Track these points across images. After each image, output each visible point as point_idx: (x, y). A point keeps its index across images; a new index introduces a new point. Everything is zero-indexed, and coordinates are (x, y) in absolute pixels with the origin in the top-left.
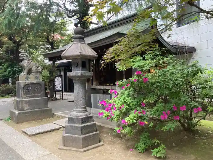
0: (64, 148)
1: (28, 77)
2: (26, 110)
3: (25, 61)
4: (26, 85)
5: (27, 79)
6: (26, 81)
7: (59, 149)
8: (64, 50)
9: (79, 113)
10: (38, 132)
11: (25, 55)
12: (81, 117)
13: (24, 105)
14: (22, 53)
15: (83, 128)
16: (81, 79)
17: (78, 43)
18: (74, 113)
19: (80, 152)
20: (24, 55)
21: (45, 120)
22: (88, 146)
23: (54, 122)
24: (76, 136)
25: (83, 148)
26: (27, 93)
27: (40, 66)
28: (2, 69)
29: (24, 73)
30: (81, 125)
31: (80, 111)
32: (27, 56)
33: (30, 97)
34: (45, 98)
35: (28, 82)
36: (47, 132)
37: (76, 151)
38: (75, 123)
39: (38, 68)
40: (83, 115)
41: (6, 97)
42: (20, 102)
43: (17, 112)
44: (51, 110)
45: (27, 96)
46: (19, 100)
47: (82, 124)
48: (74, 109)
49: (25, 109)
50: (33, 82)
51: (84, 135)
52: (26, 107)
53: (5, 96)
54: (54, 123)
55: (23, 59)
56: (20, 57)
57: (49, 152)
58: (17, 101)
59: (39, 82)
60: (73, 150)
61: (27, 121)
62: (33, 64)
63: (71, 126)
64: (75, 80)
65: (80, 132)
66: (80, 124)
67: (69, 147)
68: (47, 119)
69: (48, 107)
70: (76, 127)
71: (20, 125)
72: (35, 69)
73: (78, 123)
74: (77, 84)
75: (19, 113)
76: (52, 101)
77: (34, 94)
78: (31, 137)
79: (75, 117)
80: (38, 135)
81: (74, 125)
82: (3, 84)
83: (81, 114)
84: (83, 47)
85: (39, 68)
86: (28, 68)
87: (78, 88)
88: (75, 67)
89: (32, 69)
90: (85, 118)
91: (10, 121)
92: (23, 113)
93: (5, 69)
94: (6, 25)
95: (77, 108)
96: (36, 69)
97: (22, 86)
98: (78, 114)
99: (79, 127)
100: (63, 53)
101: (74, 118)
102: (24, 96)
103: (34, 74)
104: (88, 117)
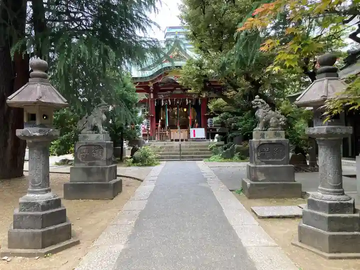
0: (300, 244)
1: (264, 134)
2: (262, 181)
3: (261, 110)
4: (261, 145)
5: (263, 136)
6: (262, 140)
7: (293, 244)
8: (299, 95)
9: (327, 194)
10: (270, 214)
11: (260, 101)
12: (328, 202)
13: (258, 173)
14: (255, 100)
15: (330, 219)
16: (329, 138)
17: (324, 80)
18: (319, 193)
19: (325, 257)
20: (258, 102)
21: (289, 200)
22: (339, 252)
23: (300, 205)
24: (320, 230)
25: (330, 252)
26: (262, 156)
27: (283, 116)
28: (242, 120)
29: (259, 128)
30: (328, 215)
31: (328, 191)
32: (262, 103)
33: (267, 163)
34: (289, 165)
36: (284, 217)
37: (317, 254)
38: (317, 209)
39: (279, 119)
40: (333, 198)
41: (246, 160)
42: (253, 170)
43: (249, 183)
44: (299, 186)
45: (262, 162)
46: (252, 165)
47: (329, 213)
48: (320, 188)
49: (260, 180)
50: (271, 141)
51: (333, 231)
52: (261, 177)
53: (246, 158)
54: (300, 207)
55: (257, 108)
56: (252, 105)
57: (274, 244)
58: (250, 166)
59: (280, 140)
60: (312, 251)
61: (261, 198)
62: (271, 113)
63: (311, 213)
64: (320, 140)
65: (327, 226)
66: (326, 212)
67: (308, 245)
68: (293, 200)
69: (295, 181)
70: (320, 216)
71: (252, 201)
72: (274, 121)
73: (323, 210)
74: (323, 146)
75: (251, 185)
76: (312, 171)
77: (273, 158)
78: (259, 220)
79: (319, 200)
80: (270, 219)
81: (316, 212)
82: (243, 141)
83: (329, 196)
84: (331, 86)
85: (281, 119)
86: (264, 120)
87: (324, 154)
88: (319, 120)
89: (271, 122)
90: (337, 204)
91: (241, 193)
92: (256, 185)
93: (246, 120)
94: (237, 62)
95: (323, 186)
96: (276, 122)
97: (256, 147)
98: (323, 195)
99: (324, 217)
100: (297, 99)
101: (316, 201)
102: (259, 161)
103: (273, 128)
104: (342, 203)
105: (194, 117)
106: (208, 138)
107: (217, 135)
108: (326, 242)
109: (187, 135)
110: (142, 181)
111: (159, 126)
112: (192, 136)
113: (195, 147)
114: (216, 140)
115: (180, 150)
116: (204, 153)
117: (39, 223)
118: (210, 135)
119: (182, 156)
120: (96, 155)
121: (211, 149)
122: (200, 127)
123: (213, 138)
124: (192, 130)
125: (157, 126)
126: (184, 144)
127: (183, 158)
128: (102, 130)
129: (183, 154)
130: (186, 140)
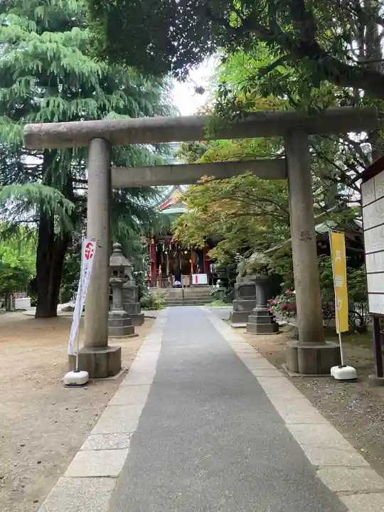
1: (242, 279)
2: (241, 311)
4: (240, 287)
5: (242, 281)
13: (239, 306)
26: (241, 295)
30: (257, 316)
33: (243, 299)
35: (242, 284)
42: (236, 304)
43: (232, 312)
45: (241, 298)
46: (235, 301)
49: (239, 310)
50: (247, 284)
75: (235, 314)
77: (248, 295)
81: (253, 316)
91: (229, 320)
92: (237, 313)
97: (238, 288)
102: (239, 298)
105: (196, 262)
106: (210, 283)
107: (219, 281)
108: (256, 328)
109: (189, 281)
110: (155, 318)
111: (160, 272)
112: (194, 282)
113: (197, 292)
114: (218, 286)
115: (183, 296)
116: (206, 299)
117: (122, 324)
118: (212, 280)
119: (185, 301)
120: (128, 295)
121: (213, 294)
122: (202, 272)
123: (215, 284)
124: (194, 276)
125: (158, 271)
126: (186, 290)
127: (186, 303)
128: (131, 278)
129: (186, 300)
130: (189, 286)
